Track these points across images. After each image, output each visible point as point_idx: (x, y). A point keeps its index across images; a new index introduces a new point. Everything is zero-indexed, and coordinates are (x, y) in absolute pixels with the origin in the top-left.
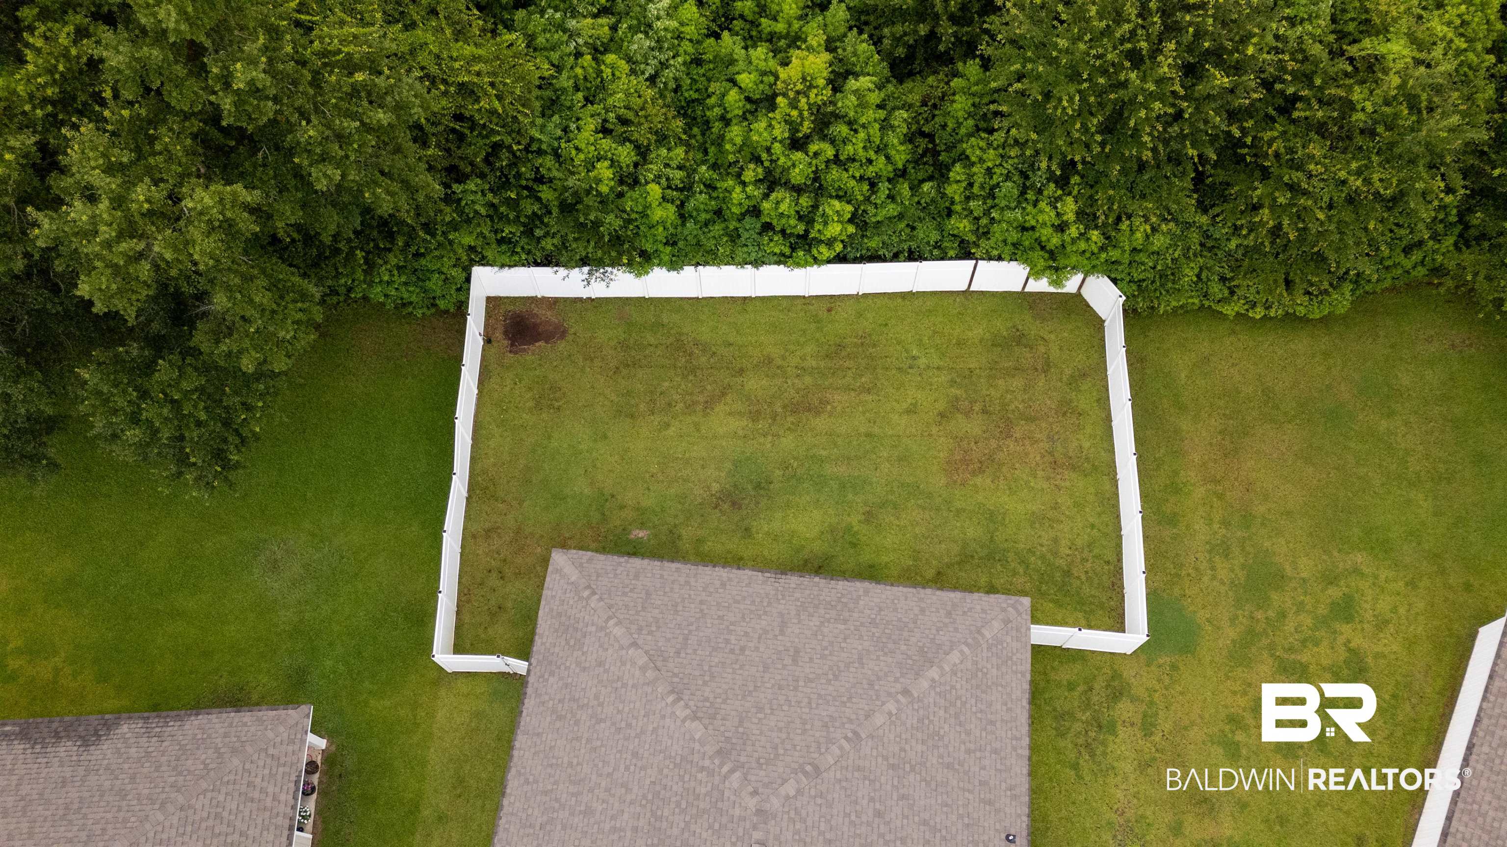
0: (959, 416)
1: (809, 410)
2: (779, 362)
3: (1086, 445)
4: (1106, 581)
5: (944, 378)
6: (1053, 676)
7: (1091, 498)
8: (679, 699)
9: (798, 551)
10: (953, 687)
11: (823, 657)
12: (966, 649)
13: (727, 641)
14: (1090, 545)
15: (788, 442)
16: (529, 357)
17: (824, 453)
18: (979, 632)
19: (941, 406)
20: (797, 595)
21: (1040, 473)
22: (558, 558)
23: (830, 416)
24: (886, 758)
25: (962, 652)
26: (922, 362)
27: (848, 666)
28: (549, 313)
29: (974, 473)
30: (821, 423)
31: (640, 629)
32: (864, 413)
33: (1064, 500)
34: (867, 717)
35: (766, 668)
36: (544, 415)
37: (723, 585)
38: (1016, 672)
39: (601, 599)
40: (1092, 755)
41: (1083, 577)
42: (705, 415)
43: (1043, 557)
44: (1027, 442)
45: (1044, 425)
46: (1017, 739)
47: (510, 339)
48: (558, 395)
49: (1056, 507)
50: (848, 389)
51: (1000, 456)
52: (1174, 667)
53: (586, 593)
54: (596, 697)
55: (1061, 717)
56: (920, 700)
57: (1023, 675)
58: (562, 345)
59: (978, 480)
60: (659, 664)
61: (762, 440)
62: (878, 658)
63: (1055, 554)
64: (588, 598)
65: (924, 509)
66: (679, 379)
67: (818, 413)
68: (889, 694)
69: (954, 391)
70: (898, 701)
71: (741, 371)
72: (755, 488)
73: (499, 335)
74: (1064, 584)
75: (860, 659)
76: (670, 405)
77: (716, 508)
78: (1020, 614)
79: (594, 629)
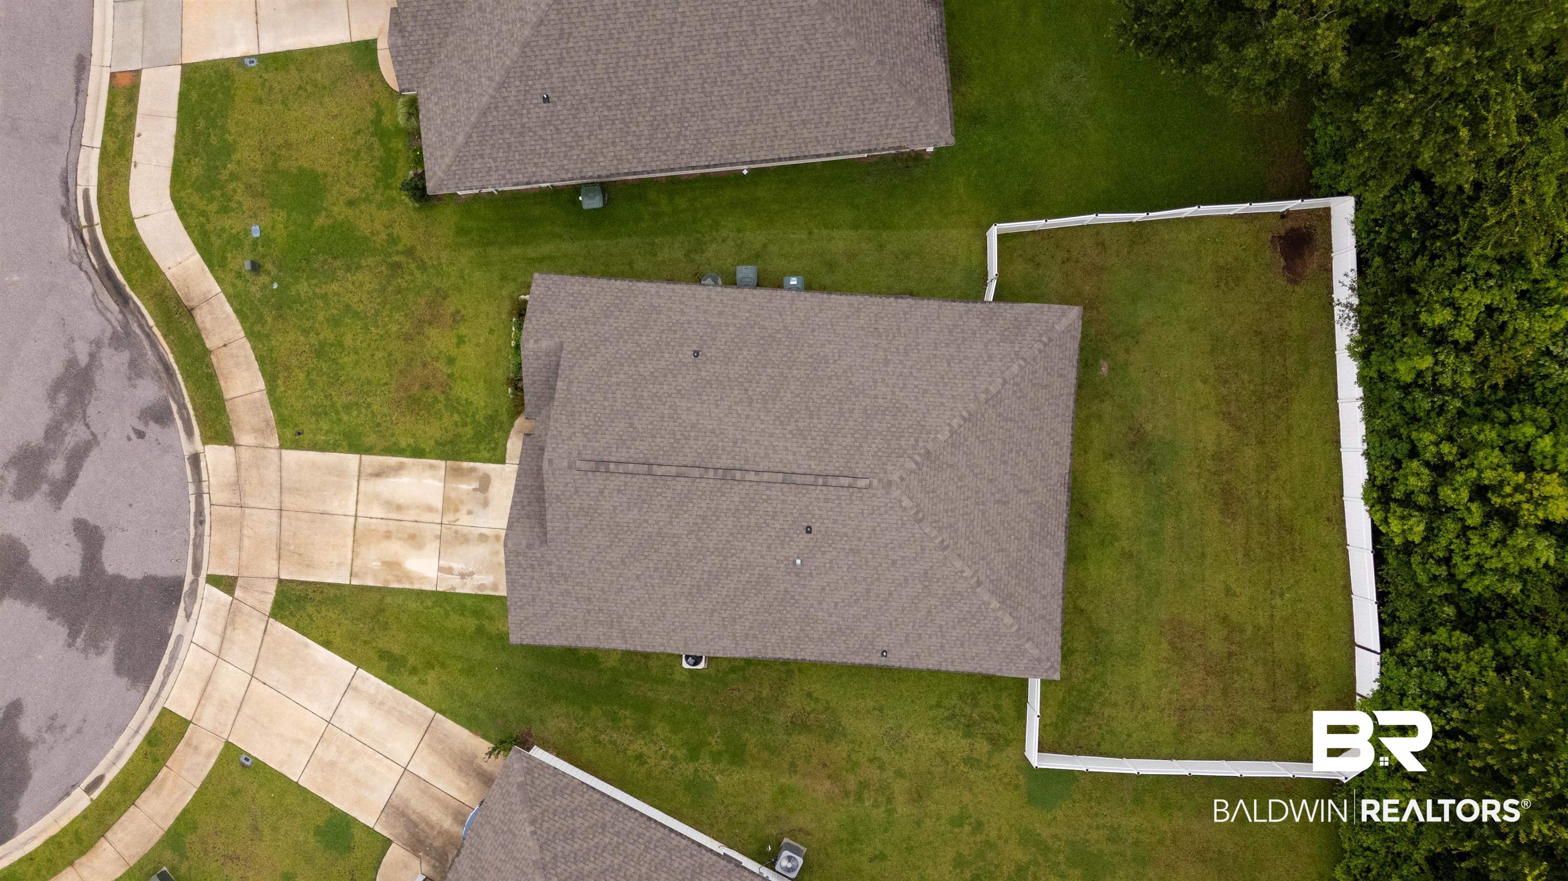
0: (1226, 632)
1: (1226, 504)
2: (1273, 477)
3: (1203, 737)
4: (1082, 742)
5: (1262, 620)
6: (1004, 694)
7: (1154, 737)
8: (964, 419)
9: (1095, 498)
10: (985, 618)
11: (1002, 523)
12: (1015, 628)
13: (1011, 451)
14: (1112, 732)
15: (1193, 486)
16: (1268, 254)
17: (1185, 517)
18: (1029, 639)
19: (1234, 616)
20: (1051, 501)
21: (1174, 697)
22: (1074, 313)
23: (1220, 522)
24: (931, 568)
25: (1012, 625)
26: (1278, 602)
27: (996, 541)
28: (1315, 266)
29: (1171, 643)
30: (1214, 514)
31: (1017, 384)
32: (1225, 551)
33: (1151, 715)
34: (959, 555)
35: (990, 481)
36: (1211, 275)
37: (1057, 443)
38: (1001, 665)
39: (1040, 351)
40: (948, 718)
41: (1085, 724)
42: (1216, 414)
43: (1100, 694)
44: (1203, 688)
45: (1220, 703)
46: (953, 662)
47: (1286, 234)
48: (1232, 284)
49: (1145, 707)
50: (1248, 536)
51: (1189, 665)
52: (1017, 787)
53: (1045, 339)
54: (965, 357)
55: (974, 697)
56: (974, 593)
57: (1000, 670)
58: (1281, 281)
59: (1165, 645)
60: (991, 402)
61: (1195, 463)
62: (1003, 563)
63: (1103, 704)
64: (1041, 341)
65: (1138, 600)
66: (1252, 387)
67: (1222, 512)
68: (977, 571)
69: (1249, 630)
70: (972, 577)
71: (1261, 443)
72: (1149, 460)
73: (1289, 224)
74: (1079, 709)
75: (1002, 550)
76: (1226, 382)
77: (1130, 428)
78: (1046, 671)
79: (1017, 349)
